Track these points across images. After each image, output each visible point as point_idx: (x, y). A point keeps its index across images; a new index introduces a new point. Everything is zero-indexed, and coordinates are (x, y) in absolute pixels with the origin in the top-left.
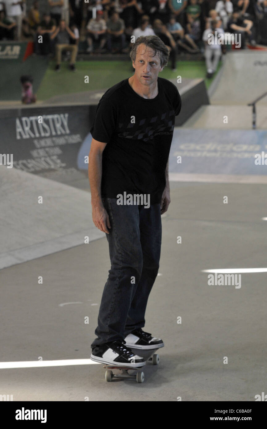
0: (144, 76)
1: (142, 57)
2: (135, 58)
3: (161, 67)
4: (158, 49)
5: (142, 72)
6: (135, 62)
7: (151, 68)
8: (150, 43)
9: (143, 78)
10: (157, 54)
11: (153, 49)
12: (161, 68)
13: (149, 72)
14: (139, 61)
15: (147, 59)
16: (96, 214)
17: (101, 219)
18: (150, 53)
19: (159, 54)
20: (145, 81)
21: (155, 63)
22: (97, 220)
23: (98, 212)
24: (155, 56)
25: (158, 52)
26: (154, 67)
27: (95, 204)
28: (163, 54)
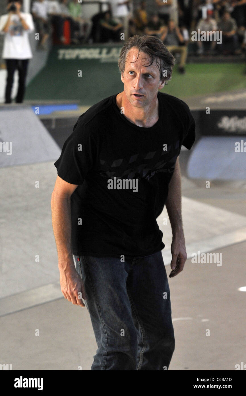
0: (135, 95)
1: (132, 67)
2: (124, 68)
3: (161, 82)
4: (156, 56)
5: (132, 88)
6: (124, 73)
7: (145, 83)
8: (145, 46)
9: (133, 96)
10: (154, 63)
11: (149, 55)
12: (162, 84)
13: (141, 89)
14: (129, 72)
15: (139, 70)
16: (67, 283)
17: (75, 290)
18: (144, 60)
19: (158, 62)
20: (136, 101)
21: (151, 75)
22: (69, 291)
23: (69, 279)
24: (152, 65)
25: (156, 60)
26: (151, 81)
27: (65, 268)
28: (164, 63)
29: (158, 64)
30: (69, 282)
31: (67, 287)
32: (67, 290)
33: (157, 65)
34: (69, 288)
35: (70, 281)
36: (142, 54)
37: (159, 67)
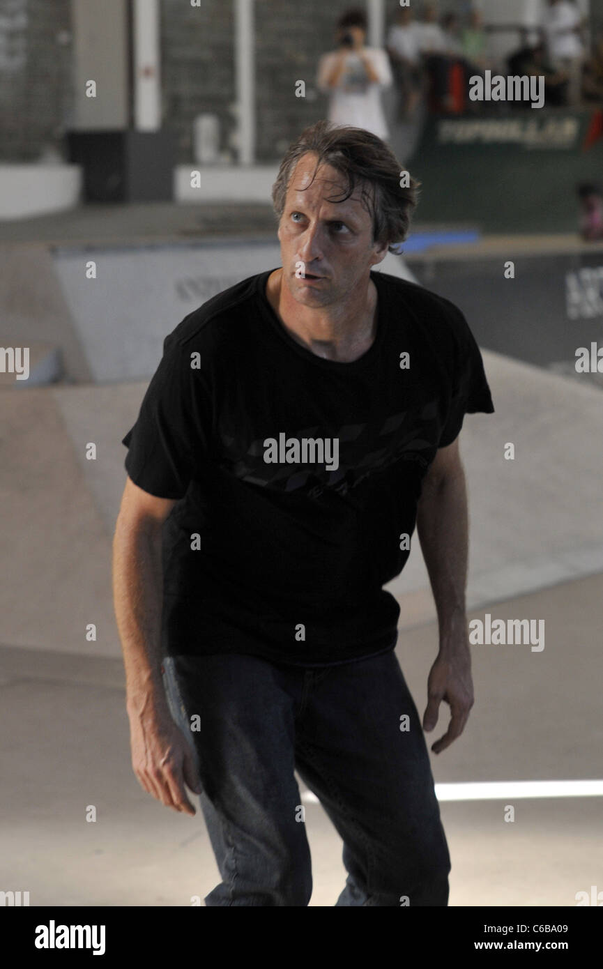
1: (300, 201)
2: (284, 204)
5: (297, 258)
7: (329, 245)
8: (337, 150)
10: (356, 195)
12: (378, 252)
13: (317, 259)
14: (291, 215)
15: (315, 211)
16: (146, 747)
17: (164, 763)
18: (328, 186)
19: (366, 194)
20: (304, 290)
21: (347, 227)
22: (150, 769)
23: (152, 736)
24: (348, 200)
25: (361, 188)
26: (345, 241)
27: (141, 710)
28: (385, 196)
29: (366, 197)
30: (150, 744)
31: (147, 758)
32: (147, 765)
33: (363, 201)
34: (150, 759)
35: (154, 742)
36: (326, 170)
37: (371, 206)
